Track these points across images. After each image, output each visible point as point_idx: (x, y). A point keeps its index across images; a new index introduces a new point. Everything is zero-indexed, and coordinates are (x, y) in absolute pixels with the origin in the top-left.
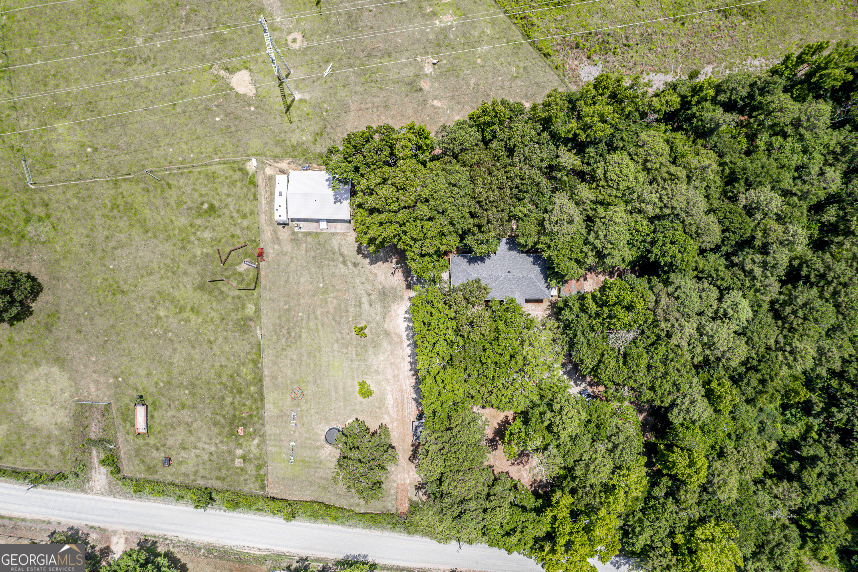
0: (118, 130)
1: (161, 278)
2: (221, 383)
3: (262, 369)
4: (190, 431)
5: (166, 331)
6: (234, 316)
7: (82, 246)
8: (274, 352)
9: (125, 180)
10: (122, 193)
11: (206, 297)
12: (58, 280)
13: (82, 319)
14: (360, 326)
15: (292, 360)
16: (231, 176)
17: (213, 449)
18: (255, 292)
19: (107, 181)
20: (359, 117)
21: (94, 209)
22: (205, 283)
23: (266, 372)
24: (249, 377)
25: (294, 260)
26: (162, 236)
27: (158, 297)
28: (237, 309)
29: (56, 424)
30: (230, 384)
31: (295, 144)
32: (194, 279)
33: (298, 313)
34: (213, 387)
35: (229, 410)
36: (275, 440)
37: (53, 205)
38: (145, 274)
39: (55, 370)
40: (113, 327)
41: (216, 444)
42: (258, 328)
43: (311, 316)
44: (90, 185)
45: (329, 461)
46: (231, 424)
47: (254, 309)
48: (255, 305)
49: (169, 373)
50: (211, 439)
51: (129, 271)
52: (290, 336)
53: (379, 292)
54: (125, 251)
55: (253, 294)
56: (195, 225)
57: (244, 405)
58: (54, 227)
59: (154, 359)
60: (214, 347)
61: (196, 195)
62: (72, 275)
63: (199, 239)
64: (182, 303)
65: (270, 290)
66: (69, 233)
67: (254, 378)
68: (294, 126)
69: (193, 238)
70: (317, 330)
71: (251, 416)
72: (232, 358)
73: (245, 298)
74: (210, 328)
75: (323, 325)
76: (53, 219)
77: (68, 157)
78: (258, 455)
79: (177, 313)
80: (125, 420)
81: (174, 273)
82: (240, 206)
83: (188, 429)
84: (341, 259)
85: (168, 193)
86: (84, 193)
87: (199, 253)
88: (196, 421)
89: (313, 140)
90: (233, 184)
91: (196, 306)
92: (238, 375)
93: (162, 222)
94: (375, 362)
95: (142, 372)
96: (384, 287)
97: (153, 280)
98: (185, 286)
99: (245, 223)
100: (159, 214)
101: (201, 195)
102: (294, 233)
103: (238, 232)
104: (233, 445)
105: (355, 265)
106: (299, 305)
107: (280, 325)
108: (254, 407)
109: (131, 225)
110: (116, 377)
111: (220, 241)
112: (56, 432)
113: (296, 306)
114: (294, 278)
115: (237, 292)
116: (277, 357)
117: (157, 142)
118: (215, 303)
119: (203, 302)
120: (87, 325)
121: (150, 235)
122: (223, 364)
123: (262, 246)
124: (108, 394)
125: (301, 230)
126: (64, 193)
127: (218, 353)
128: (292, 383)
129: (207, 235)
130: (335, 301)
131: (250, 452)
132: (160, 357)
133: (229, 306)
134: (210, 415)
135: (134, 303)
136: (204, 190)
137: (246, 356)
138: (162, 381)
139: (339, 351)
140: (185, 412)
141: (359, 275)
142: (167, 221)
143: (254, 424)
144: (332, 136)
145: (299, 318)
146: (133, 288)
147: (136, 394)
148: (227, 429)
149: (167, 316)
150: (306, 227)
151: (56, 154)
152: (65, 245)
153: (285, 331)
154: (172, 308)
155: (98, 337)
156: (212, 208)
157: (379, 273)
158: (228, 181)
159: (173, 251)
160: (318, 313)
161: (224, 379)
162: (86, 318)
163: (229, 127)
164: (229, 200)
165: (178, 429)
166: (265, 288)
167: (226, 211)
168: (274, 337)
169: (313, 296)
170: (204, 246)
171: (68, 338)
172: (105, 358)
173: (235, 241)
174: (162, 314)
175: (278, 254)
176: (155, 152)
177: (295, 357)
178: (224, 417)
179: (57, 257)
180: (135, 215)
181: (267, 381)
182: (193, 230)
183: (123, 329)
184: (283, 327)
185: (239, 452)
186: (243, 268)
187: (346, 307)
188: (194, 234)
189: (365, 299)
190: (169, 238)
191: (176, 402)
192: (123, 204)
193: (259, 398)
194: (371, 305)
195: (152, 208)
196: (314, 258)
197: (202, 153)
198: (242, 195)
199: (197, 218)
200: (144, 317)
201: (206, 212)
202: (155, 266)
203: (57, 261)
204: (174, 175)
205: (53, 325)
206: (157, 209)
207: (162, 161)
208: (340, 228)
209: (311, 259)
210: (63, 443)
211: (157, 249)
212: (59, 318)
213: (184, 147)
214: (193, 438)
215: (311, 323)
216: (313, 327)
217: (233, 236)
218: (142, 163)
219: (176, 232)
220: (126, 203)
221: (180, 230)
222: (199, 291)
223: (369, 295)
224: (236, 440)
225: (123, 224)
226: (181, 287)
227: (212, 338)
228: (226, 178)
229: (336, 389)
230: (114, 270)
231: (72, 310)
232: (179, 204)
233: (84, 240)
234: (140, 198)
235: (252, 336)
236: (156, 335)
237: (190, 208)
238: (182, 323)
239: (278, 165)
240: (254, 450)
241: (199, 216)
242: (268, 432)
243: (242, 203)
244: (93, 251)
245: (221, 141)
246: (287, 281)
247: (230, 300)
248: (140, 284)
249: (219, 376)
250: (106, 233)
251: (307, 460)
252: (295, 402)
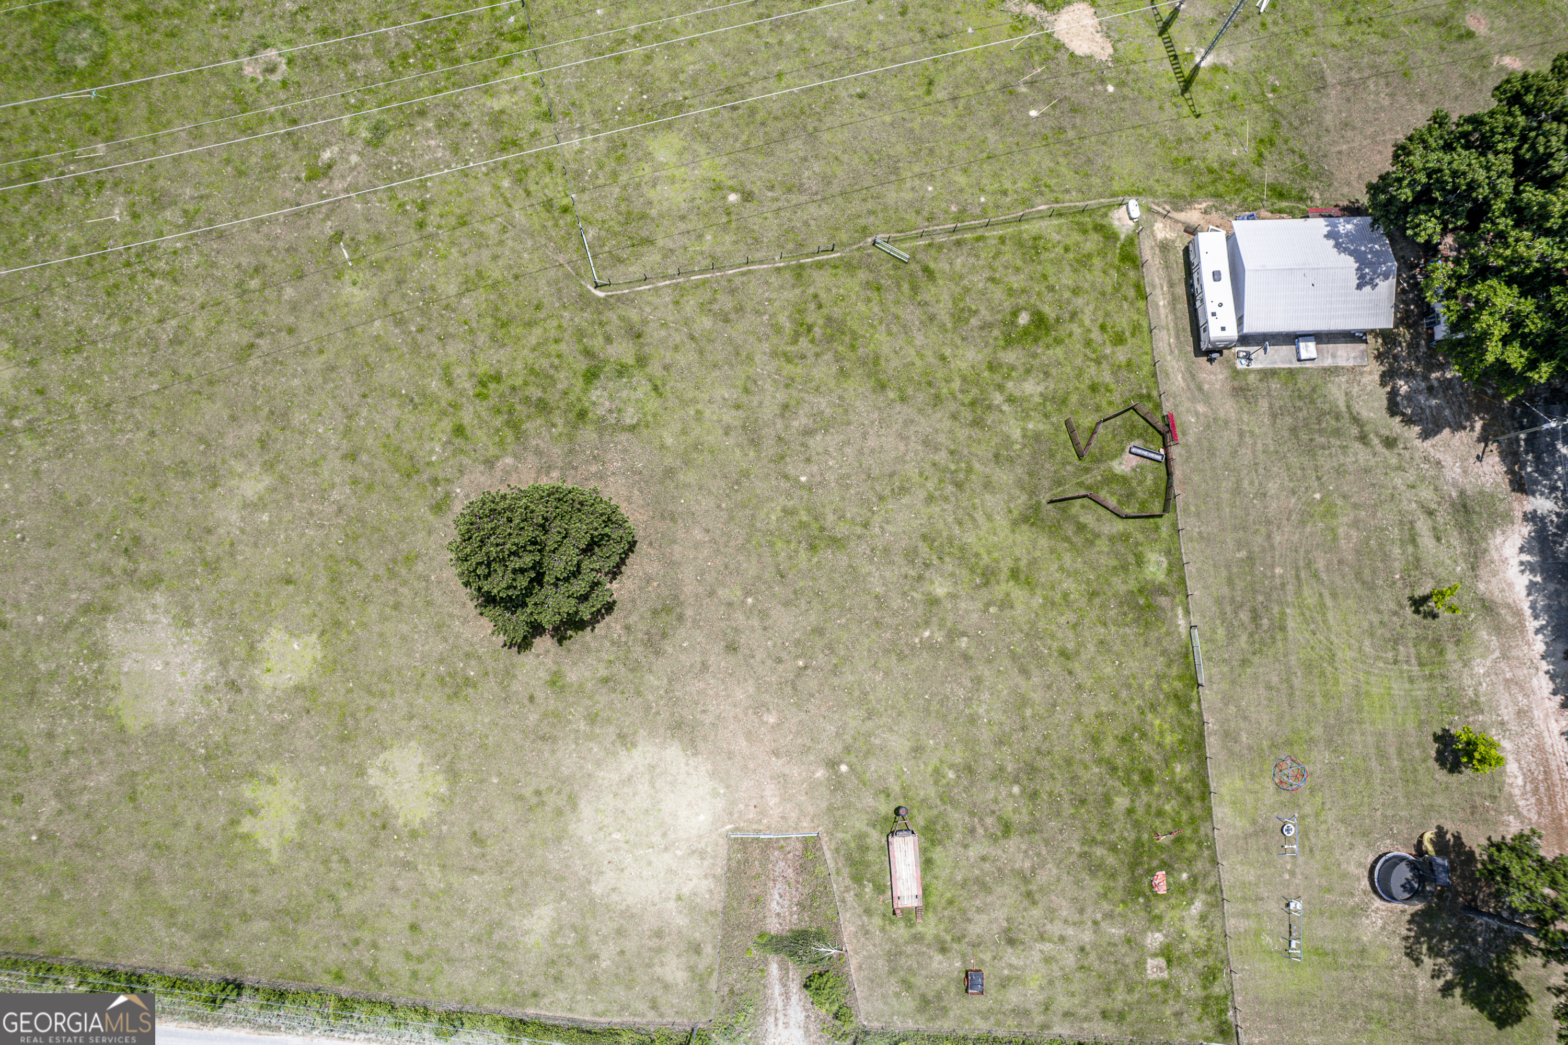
0: (797, 146)
1: (930, 499)
2: (1099, 762)
3: (1200, 714)
4: (1029, 894)
5: (953, 635)
6: (1120, 584)
7: (727, 431)
8: (1226, 669)
9: (820, 266)
10: (816, 296)
11: (1044, 542)
12: (673, 519)
13: (739, 617)
14: (1420, 592)
15: (1269, 688)
16: (1077, 244)
17: (1087, 937)
18: (1164, 524)
19: (778, 269)
20: (1348, 100)
21: (751, 339)
22: (1037, 508)
23: (1212, 725)
24: (1169, 739)
25: (1248, 440)
26: (921, 397)
27: (923, 548)
28: (1125, 568)
29: (679, 898)
30: (1121, 761)
31: (1216, 166)
32: (1012, 498)
33: (1273, 566)
34: (1081, 772)
35: (1124, 832)
36: (1245, 899)
37: (654, 333)
38: (887, 492)
39: (673, 753)
40: (819, 631)
41: (1095, 923)
42: (1180, 611)
43: (1303, 575)
44: (738, 281)
45: (1384, 946)
46: (1133, 866)
47: (1165, 565)
48: (1168, 553)
49: (969, 743)
50: (1081, 911)
51: (848, 487)
52: (1258, 626)
53: (1453, 504)
54: (833, 440)
55: (1157, 528)
56: (1000, 365)
57: (1160, 813)
58: (656, 388)
59: (927, 711)
60: (1077, 666)
61: (998, 294)
62: (707, 503)
63: (1010, 400)
64: (985, 559)
65: (1198, 515)
66: (695, 401)
67: (1182, 742)
68: (1207, 123)
69: (998, 398)
70: (1323, 606)
71: (1179, 840)
72: (1124, 694)
73: (1140, 537)
74: (1062, 620)
75: (1334, 596)
76: (655, 368)
77: (683, 218)
78: (1202, 943)
79: (978, 587)
80: (857, 879)
81: (959, 485)
82: (1107, 314)
83: (1023, 889)
84: (1355, 431)
85: (928, 293)
86: (726, 302)
87: (1016, 434)
88: (1043, 864)
89: (1254, 156)
90: (1084, 262)
91: (1023, 564)
92: (1143, 735)
93: (918, 363)
94: (1467, 681)
95: (899, 744)
96: (1462, 493)
97: (909, 507)
98: (989, 518)
99: (1121, 354)
100: (910, 342)
101: (1011, 292)
102: (1236, 373)
103: (1106, 377)
104: (1138, 921)
105: (1390, 443)
106: (1272, 547)
107: (1233, 599)
108: (1185, 817)
109: (843, 373)
110: (832, 764)
111: (1064, 401)
112: (681, 921)
113: (1263, 550)
114: (1251, 483)
115: (1120, 526)
116: (1233, 682)
117: (896, 171)
118: (1067, 558)
119: (1038, 554)
120: (753, 630)
121: (891, 395)
122: (1104, 709)
123: (1167, 407)
124: (811, 810)
125: (1254, 366)
126: (677, 303)
127: (1089, 683)
128: (1273, 745)
129: (1031, 388)
130: (1354, 533)
131: (1181, 937)
132: (941, 702)
133: (1103, 560)
134: (1078, 849)
135: (866, 568)
136: (1016, 281)
137: (1157, 687)
138: (951, 766)
139: (1378, 658)
140: (1014, 843)
141: (1400, 468)
142: (932, 360)
143: (1190, 861)
144: (1296, 144)
145: (1278, 581)
146: (859, 530)
147: (886, 809)
148: (1122, 881)
149: (953, 596)
150: (1264, 359)
151: (653, 212)
152: (684, 432)
153: (1244, 616)
154: (964, 573)
155: (779, 660)
156: (1039, 320)
157: (1447, 459)
158: (1071, 256)
159: (951, 431)
160: (1320, 565)
161: (1109, 747)
162: (749, 613)
163: (1062, 130)
164: (1079, 301)
165: (999, 890)
166: (1186, 510)
167: (1076, 329)
168: (1221, 632)
169: (1303, 523)
170: (1027, 417)
171: (705, 666)
172: (803, 715)
173: (1102, 400)
174: (940, 590)
175: (1208, 426)
176: (891, 196)
177: (1275, 680)
178: (1113, 848)
179: (669, 461)
180: (853, 348)
181: (1213, 745)
182: (998, 378)
183: (845, 636)
184: (1242, 605)
185: (1155, 939)
186: (1124, 465)
187: (1381, 545)
188: (1000, 387)
189: (1423, 526)
190: (937, 400)
191: (989, 821)
192: (821, 322)
193: (1196, 793)
194: (1438, 539)
195: (895, 329)
196: (1294, 430)
197: (1005, 193)
198: (1109, 289)
199: (1004, 348)
200: (896, 602)
201: (1026, 332)
202: (911, 471)
203: (670, 472)
204: (940, 247)
205: (664, 636)
206: (906, 329)
207: (911, 217)
208: (1345, 355)
209: (1286, 434)
210: (697, 949)
211: (913, 428)
212: (680, 618)
213: (961, 180)
214: (1036, 912)
215: (1306, 592)
216: (1311, 601)
217: (1094, 388)
218: (862, 222)
219: (956, 385)
220: (829, 320)
221: (964, 379)
222: (1025, 527)
223: (1431, 513)
224: (1147, 907)
225: (823, 371)
226: (979, 516)
227: (1071, 646)
228: (1067, 250)
229: (1382, 755)
230: (809, 488)
231: (712, 593)
232: (961, 316)
233: (730, 417)
234: (861, 307)
235: (1168, 633)
236: (930, 646)
237: (986, 326)
238: (992, 610)
239: (1181, 216)
240: (1194, 932)
241: (1009, 342)
242: (1227, 878)
243: (1111, 307)
244: (755, 443)
245: (1047, 163)
246: (1237, 490)
247: (1102, 545)
248: (877, 519)
249: (1095, 740)
250: (781, 396)
251: (1329, 947)
252: (1285, 796)
